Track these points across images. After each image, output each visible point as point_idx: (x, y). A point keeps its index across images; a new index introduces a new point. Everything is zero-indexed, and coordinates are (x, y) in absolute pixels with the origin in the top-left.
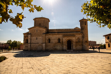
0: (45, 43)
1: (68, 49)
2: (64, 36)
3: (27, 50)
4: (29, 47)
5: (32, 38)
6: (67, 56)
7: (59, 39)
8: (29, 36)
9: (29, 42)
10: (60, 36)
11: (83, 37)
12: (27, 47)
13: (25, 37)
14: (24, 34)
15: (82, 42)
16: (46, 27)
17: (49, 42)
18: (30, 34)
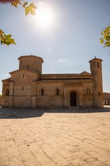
0: (36, 96)
1: (71, 106)
2: (66, 85)
3: (8, 107)
4: (11, 102)
5: (15, 87)
6: (70, 117)
7: (58, 90)
8: (11, 84)
9: (10, 94)
10: (59, 85)
11: (95, 87)
12: (7, 101)
13: (4, 86)
14: (4, 81)
15: (93, 95)
16: (37, 71)
17: (42, 94)
18: (13, 81)
